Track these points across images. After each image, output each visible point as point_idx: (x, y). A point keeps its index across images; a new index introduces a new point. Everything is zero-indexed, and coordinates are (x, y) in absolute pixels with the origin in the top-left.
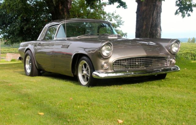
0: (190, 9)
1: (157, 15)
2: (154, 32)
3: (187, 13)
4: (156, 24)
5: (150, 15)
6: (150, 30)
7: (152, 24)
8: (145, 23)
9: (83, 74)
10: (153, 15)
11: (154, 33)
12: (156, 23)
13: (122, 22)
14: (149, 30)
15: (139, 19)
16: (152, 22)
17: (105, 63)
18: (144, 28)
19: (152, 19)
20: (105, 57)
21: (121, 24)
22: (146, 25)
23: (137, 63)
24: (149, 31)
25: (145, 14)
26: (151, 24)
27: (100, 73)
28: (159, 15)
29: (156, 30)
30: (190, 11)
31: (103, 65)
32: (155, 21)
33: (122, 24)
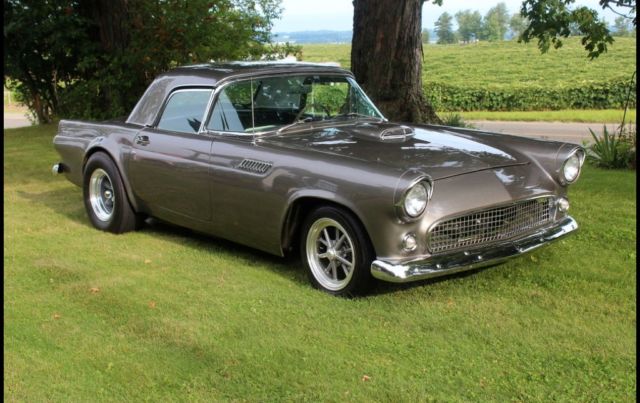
0: (562, 29)
1: (415, 14)
2: (405, 60)
3: (553, 41)
4: (411, 38)
5: (396, 11)
6: (396, 57)
7: (400, 38)
8: (381, 36)
9: (324, 256)
10: (403, 13)
11: (406, 65)
12: (411, 34)
13: (277, 10)
14: (393, 55)
15: (362, 24)
16: (400, 33)
17: (410, 234)
18: (378, 47)
19: (402, 24)
20: (408, 219)
21: (275, 17)
22: (385, 41)
23: (479, 221)
24: (392, 58)
25: (380, 10)
26: (397, 37)
27: (393, 265)
28: (417, 13)
29: (412, 56)
30: (561, 35)
31: (404, 242)
32: (407, 31)
33: (279, 15)
